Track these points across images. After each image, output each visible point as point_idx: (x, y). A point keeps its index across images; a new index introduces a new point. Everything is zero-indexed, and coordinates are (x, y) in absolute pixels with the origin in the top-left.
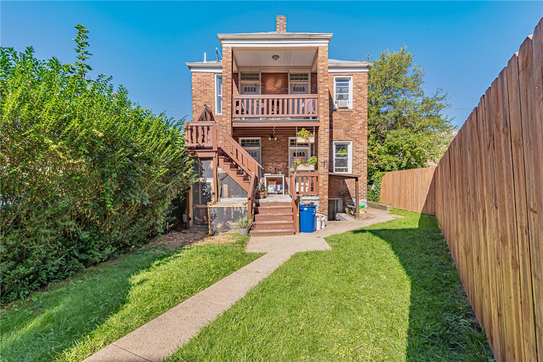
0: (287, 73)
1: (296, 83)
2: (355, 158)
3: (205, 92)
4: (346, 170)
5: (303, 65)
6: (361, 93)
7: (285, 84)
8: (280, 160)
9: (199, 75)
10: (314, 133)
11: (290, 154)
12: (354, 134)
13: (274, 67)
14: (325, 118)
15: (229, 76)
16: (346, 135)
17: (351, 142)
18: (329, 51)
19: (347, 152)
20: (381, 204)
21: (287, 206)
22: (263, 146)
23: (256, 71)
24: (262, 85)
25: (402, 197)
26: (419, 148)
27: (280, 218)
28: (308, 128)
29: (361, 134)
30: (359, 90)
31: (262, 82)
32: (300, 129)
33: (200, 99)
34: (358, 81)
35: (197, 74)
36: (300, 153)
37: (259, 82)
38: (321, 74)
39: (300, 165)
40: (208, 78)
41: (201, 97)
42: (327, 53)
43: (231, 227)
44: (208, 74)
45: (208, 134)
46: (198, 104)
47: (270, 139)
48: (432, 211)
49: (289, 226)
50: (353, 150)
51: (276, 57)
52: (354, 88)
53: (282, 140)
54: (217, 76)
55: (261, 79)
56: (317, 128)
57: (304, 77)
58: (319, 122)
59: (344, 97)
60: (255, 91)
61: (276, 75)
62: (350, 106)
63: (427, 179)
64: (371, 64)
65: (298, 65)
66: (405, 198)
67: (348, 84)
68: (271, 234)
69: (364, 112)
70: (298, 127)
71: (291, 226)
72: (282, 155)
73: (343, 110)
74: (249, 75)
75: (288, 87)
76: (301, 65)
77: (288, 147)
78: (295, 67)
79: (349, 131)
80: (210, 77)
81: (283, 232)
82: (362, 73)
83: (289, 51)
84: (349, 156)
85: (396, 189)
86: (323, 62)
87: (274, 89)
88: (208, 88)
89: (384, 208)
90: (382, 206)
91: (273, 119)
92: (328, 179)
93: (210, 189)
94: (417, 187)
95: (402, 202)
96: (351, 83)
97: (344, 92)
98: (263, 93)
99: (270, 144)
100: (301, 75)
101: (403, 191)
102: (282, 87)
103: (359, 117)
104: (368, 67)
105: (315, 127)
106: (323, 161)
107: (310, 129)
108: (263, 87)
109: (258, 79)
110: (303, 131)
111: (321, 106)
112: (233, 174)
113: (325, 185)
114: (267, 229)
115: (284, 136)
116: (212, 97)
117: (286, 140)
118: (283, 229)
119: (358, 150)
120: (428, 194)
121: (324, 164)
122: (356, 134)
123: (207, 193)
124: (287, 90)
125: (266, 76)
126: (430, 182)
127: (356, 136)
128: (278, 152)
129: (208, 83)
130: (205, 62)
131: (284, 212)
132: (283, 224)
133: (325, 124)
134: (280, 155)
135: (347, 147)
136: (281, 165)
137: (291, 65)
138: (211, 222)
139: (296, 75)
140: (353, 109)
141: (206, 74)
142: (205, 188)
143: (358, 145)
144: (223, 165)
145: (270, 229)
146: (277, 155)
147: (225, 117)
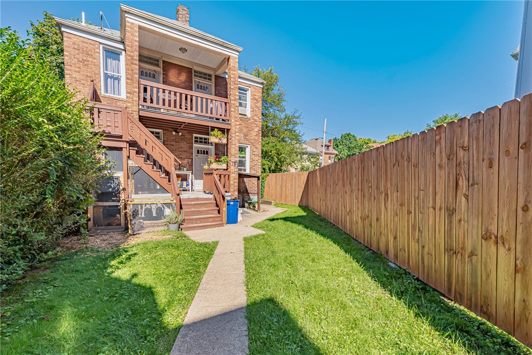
0: (192, 69)
1: (200, 81)
2: (252, 160)
3: (86, 63)
4: (245, 170)
5: (208, 65)
6: (257, 105)
7: (189, 80)
8: (185, 157)
9: (75, 39)
10: (226, 134)
11: (194, 151)
12: (251, 139)
13: (180, 59)
14: (236, 122)
15: (135, 57)
16: (245, 139)
17: (249, 146)
18: (239, 62)
19: (245, 154)
20: (266, 200)
21: (209, 201)
22: (165, 139)
23: (157, 56)
24: (163, 74)
25: (283, 193)
26: (283, 155)
27: (207, 212)
28: (220, 129)
29: (257, 140)
30: (256, 101)
31: (163, 71)
32: (213, 129)
33: (77, 69)
34: (255, 93)
35: (73, 36)
36: (204, 151)
37: (160, 70)
38: (233, 81)
39: (214, 164)
40: (90, 47)
41: (80, 68)
42: (238, 64)
43: (144, 226)
44: (92, 42)
45: (99, 117)
46: (74, 76)
47: (174, 133)
48: (305, 203)
49: (217, 219)
50: (250, 153)
51: (183, 50)
52: (251, 99)
53: (186, 136)
54: (103, 47)
55: (162, 67)
56: (228, 130)
57: (208, 77)
58: (230, 124)
59: (243, 105)
60: (154, 77)
61: (180, 68)
62: (249, 115)
63: (303, 180)
64: (265, 82)
65: (203, 64)
66: (286, 194)
67: (246, 94)
68: (202, 228)
69: (259, 122)
70: (211, 127)
71: (219, 219)
72: (187, 152)
73: (243, 116)
74: (147, 58)
75: (192, 83)
76: (205, 65)
77: (192, 144)
78: (200, 65)
79: (247, 136)
80: (93, 46)
81: (214, 225)
82: (258, 88)
83: (199, 50)
84: (247, 158)
85: (278, 187)
86: (234, 71)
87: (178, 82)
88: (90, 59)
89: (269, 203)
90: (267, 201)
91: (186, 115)
92: (237, 177)
93: (119, 184)
94: (295, 185)
95: (283, 197)
96: (249, 93)
97: (243, 100)
98: (164, 83)
99: (174, 138)
100: (205, 74)
101: (284, 189)
102: (186, 81)
103: (255, 125)
104: (262, 84)
105: (227, 129)
106: (234, 161)
107: (222, 130)
108: (164, 76)
109: (158, 65)
110: (216, 132)
111: (233, 111)
112: (148, 168)
113: (235, 182)
114: (196, 223)
115: (188, 133)
116: (97, 72)
117: (190, 137)
118: (211, 222)
119: (254, 153)
120: (303, 191)
121: (235, 164)
122: (253, 140)
123: (114, 188)
124: (192, 86)
125: (167, 65)
126: (305, 182)
127: (253, 141)
128: (182, 148)
129: (90, 53)
130: (83, 24)
131: (207, 207)
132: (211, 218)
133: (236, 128)
134: (184, 151)
135: (245, 150)
136: (186, 161)
137: (196, 62)
138: (131, 220)
139: (200, 73)
140: (251, 117)
141: (86, 40)
142: (111, 183)
143: (254, 149)
144: (135, 157)
145: (199, 223)
146: (181, 151)
147: (130, 103)
